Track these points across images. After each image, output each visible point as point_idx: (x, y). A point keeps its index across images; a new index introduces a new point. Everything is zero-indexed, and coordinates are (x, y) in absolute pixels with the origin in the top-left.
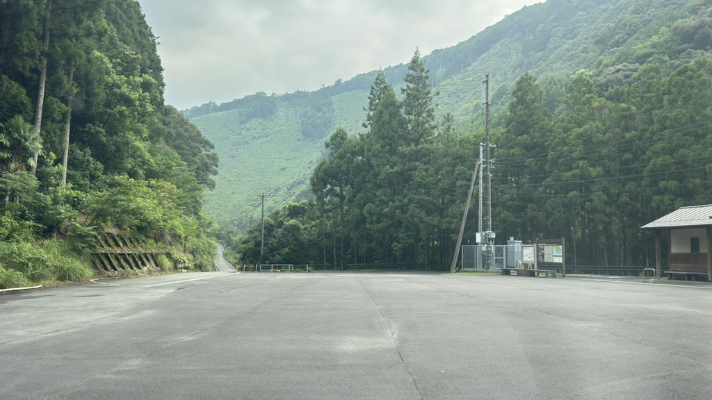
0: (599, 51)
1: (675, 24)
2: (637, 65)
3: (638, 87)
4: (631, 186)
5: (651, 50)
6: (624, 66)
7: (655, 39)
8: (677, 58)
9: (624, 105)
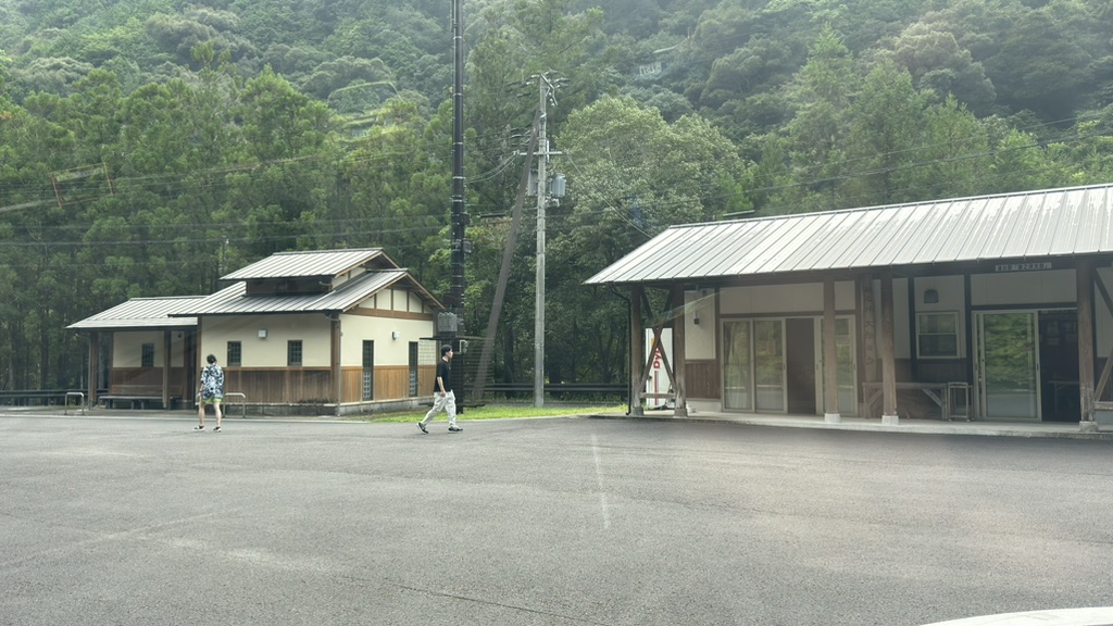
0: (27, 25)
1: (152, 18)
2: (88, 66)
3: (80, 101)
4: (60, 259)
5: (112, 48)
6: (68, 62)
7: (119, 31)
8: (151, 71)
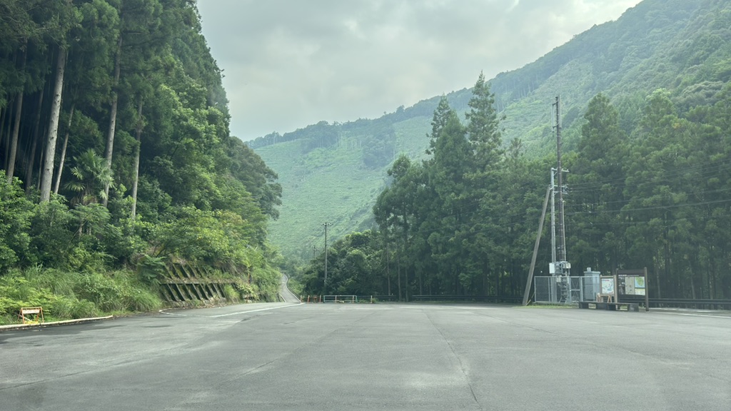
9: (707, 126)
